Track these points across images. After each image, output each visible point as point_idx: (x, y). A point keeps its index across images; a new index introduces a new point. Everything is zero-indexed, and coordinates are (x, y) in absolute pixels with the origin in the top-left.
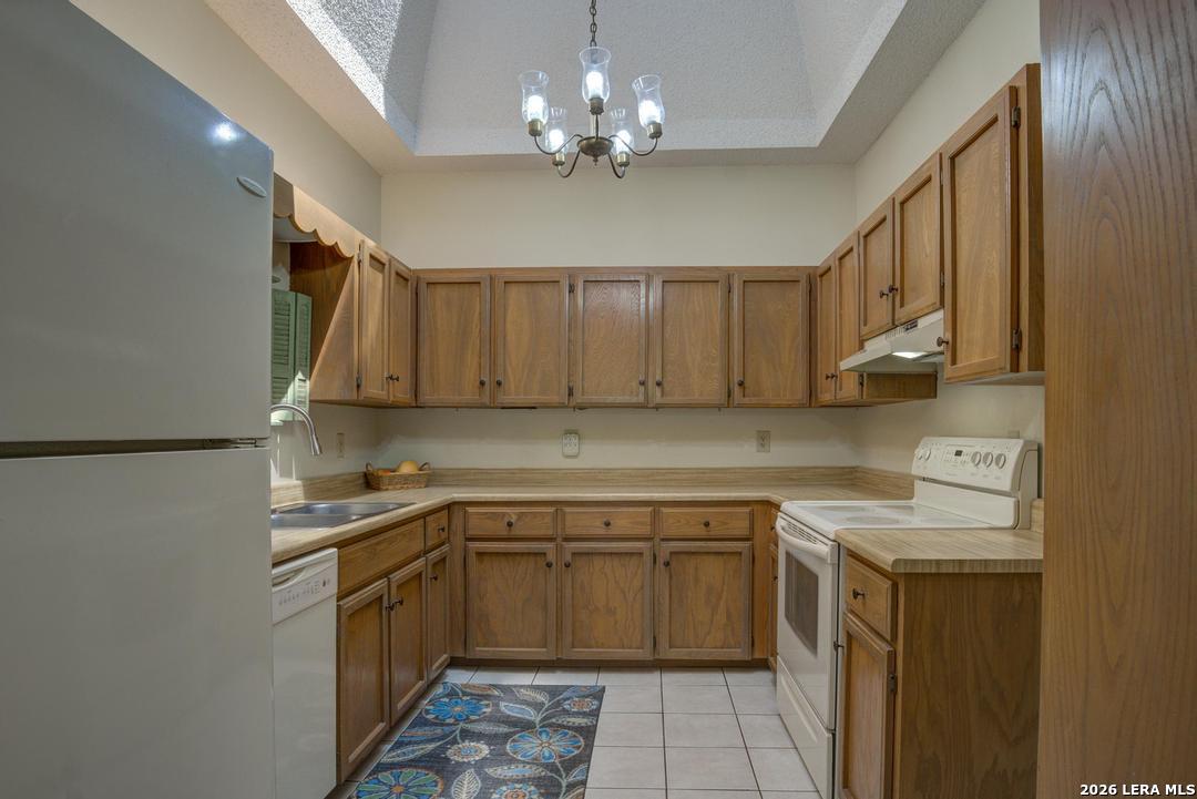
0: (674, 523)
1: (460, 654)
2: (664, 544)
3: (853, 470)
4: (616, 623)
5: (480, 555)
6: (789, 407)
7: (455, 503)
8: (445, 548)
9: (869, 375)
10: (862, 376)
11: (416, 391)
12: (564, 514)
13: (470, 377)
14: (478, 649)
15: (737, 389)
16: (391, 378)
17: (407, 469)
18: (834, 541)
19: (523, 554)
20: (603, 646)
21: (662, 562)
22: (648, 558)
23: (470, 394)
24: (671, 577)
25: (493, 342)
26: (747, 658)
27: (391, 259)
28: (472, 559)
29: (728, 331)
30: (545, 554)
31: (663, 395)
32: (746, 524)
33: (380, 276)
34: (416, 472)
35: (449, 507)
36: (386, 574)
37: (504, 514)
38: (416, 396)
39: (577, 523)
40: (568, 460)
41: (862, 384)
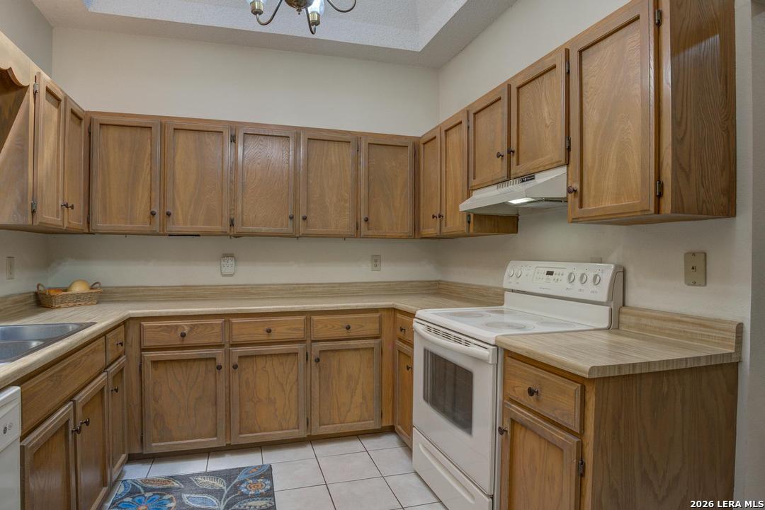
0: (322, 328)
1: (137, 450)
2: (315, 345)
3: (438, 282)
4: (276, 410)
5: (155, 363)
6: (400, 238)
7: (131, 319)
8: (123, 359)
9: (475, 215)
10: (469, 216)
11: (88, 219)
12: (231, 324)
13: (141, 208)
14: (154, 444)
15: (363, 224)
16: (66, 206)
17: (78, 288)
18: (494, 346)
19: (195, 360)
20: (265, 430)
21: (313, 359)
22: (302, 357)
23: (141, 223)
24: (320, 371)
25: (163, 180)
26: (378, 427)
27: (66, 98)
28: (148, 368)
29: (356, 179)
30: (215, 359)
31: (307, 227)
32: (377, 326)
33: (55, 111)
34: (88, 291)
35: (126, 323)
36: (71, 398)
37: (177, 327)
38: (89, 223)
39: (242, 331)
40: (224, 278)
41: (469, 222)
